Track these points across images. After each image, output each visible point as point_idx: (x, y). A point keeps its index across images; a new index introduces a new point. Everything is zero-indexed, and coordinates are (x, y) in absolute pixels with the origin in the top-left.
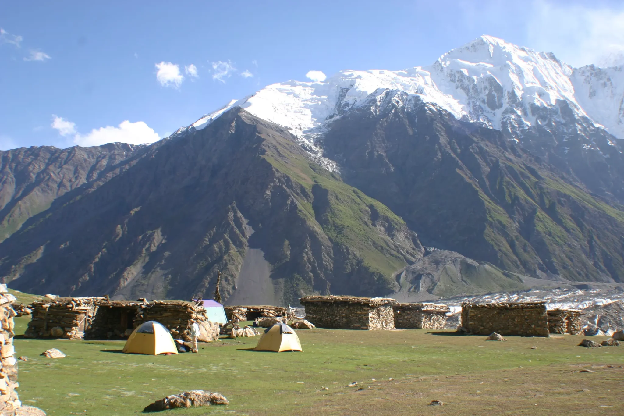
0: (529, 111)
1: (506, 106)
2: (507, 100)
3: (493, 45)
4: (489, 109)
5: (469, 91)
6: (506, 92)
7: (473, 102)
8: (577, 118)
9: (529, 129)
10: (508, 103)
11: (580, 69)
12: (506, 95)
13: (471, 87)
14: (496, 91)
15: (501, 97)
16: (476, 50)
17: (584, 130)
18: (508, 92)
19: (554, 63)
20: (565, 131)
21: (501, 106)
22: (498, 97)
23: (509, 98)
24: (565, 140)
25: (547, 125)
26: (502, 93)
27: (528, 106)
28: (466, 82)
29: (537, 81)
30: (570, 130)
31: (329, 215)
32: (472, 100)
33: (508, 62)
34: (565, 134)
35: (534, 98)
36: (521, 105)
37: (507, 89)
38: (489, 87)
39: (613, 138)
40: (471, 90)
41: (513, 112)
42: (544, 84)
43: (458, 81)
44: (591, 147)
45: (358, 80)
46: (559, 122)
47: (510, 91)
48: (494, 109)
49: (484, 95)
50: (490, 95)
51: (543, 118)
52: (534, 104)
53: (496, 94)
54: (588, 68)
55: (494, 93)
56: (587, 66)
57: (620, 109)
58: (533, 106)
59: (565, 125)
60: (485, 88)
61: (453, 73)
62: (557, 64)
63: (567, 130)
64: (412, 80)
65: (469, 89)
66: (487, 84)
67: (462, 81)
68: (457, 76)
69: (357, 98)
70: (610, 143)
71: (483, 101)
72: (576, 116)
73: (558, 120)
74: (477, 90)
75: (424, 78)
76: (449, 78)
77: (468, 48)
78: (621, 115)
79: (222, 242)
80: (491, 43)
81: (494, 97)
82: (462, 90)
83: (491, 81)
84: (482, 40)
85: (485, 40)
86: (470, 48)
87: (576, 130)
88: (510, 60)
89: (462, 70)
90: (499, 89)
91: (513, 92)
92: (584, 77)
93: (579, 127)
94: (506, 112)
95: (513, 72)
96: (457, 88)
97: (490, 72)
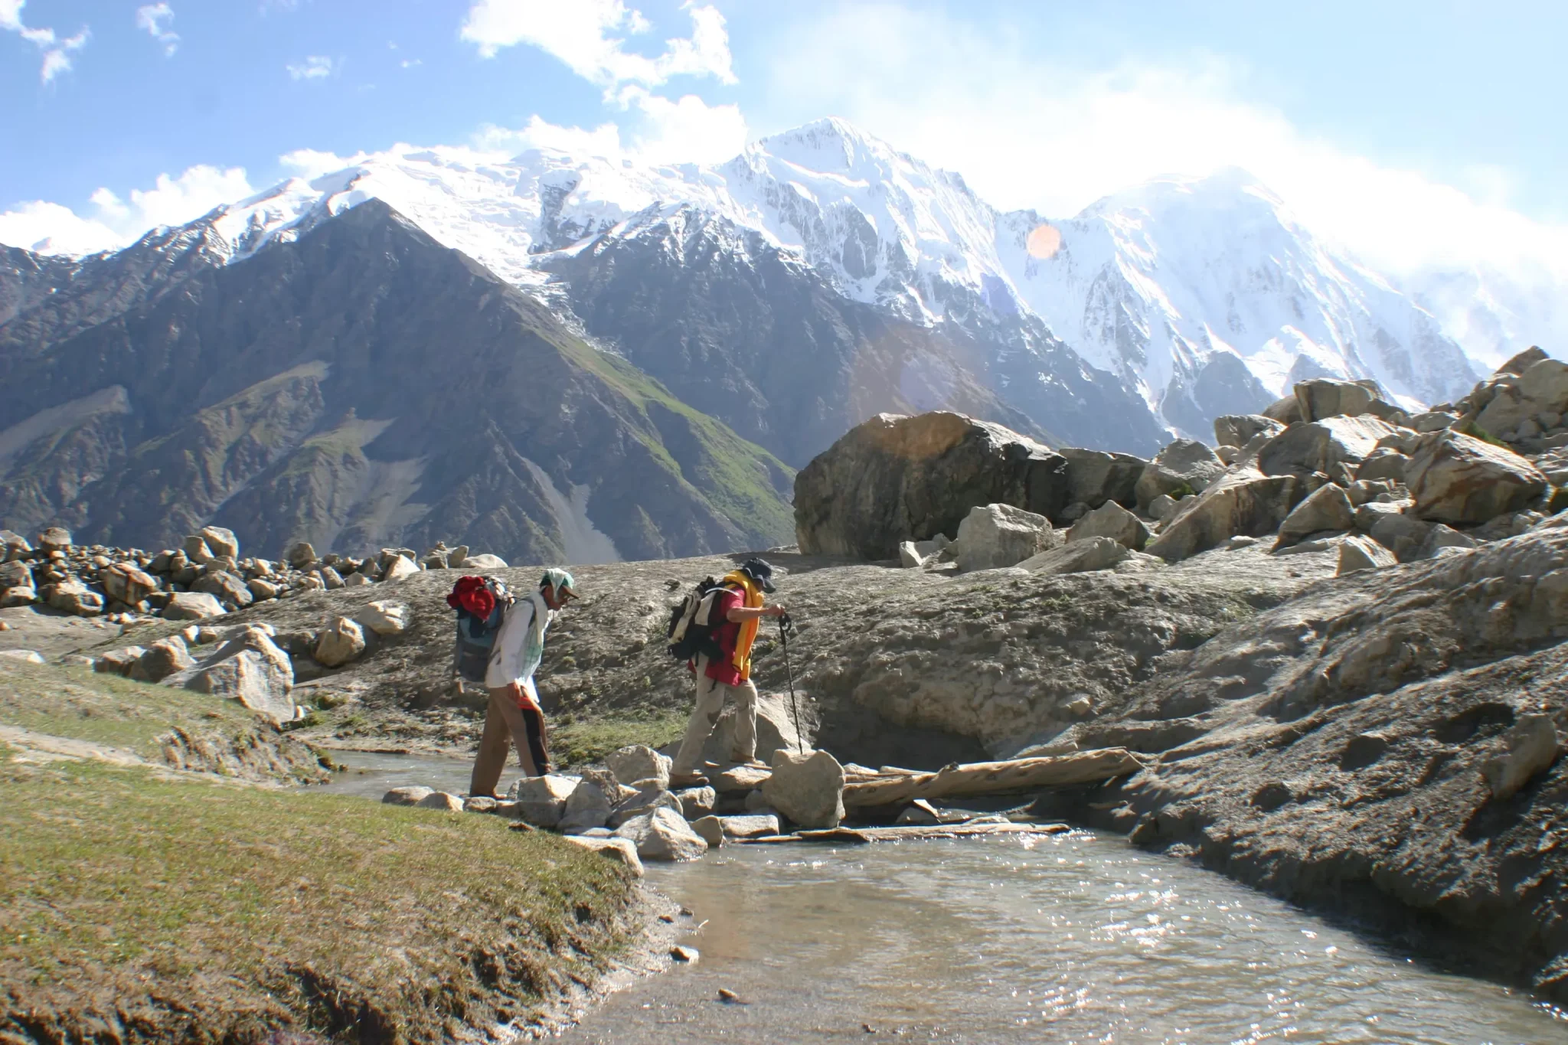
0: (930, 290)
1: (882, 273)
2: (885, 262)
3: (854, 143)
4: (846, 275)
5: (807, 230)
6: (884, 245)
7: (817, 256)
8: (1024, 317)
9: (935, 328)
10: (887, 268)
11: (1007, 215)
12: (884, 249)
13: (811, 223)
14: (863, 239)
15: (872, 254)
16: (817, 146)
17: (1037, 343)
18: (889, 246)
19: (962, 195)
20: (1001, 341)
21: (872, 272)
22: (867, 253)
23: (890, 259)
24: (999, 360)
25: (966, 324)
26: (875, 245)
27: (927, 280)
28: (801, 212)
29: (941, 231)
30: (1009, 341)
31: (711, 471)
32: (814, 252)
33: (885, 183)
34: (1000, 346)
35: (940, 265)
36: (915, 278)
37: (886, 237)
38: (846, 226)
39: (1088, 367)
40: (812, 230)
41: (902, 290)
42: (955, 237)
43: (783, 206)
44: (1053, 379)
45: (583, 173)
46: (989, 321)
47: (893, 242)
48: (857, 276)
49: (837, 243)
50: (849, 245)
51: (959, 309)
52: (940, 277)
53: (862, 247)
54: (1025, 216)
55: (858, 242)
56: (1022, 211)
57: (1087, 309)
58: (937, 280)
59: (999, 327)
60: (840, 229)
61: (773, 187)
62: (967, 201)
63: (1005, 339)
64: (694, 190)
65: (807, 226)
66: (842, 221)
67: (791, 207)
68: (781, 195)
69: (594, 214)
70: (1084, 375)
71: (836, 257)
72: (1020, 312)
73: (987, 316)
74: (823, 231)
75: (714, 190)
76: (765, 198)
77: (800, 139)
78: (1089, 321)
79: (504, 509)
80: (847, 134)
81: (858, 250)
82: (793, 229)
83: (854, 217)
84: (831, 126)
85: (836, 127)
86: (805, 138)
87: (1021, 341)
88: (888, 177)
89: (791, 183)
90: (868, 234)
91: (899, 249)
92: (1015, 234)
93: (1027, 337)
94: (885, 285)
95: (893, 203)
96: (782, 220)
97: (851, 197)
